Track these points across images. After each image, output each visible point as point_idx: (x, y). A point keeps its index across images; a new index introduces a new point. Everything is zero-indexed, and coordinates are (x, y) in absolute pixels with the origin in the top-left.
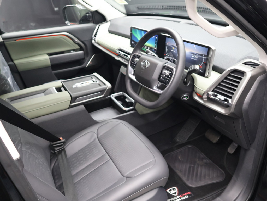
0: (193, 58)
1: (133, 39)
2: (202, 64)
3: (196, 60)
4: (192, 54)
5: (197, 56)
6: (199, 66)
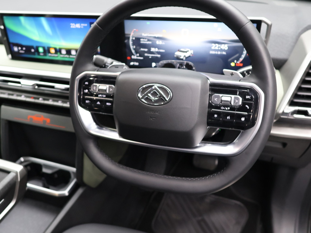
0: (215, 50)
1: (12, 40)
2: (241, 59)
3: (224, 53)
4: (209, 45)
5: (226, 45)
6: (235, 64)
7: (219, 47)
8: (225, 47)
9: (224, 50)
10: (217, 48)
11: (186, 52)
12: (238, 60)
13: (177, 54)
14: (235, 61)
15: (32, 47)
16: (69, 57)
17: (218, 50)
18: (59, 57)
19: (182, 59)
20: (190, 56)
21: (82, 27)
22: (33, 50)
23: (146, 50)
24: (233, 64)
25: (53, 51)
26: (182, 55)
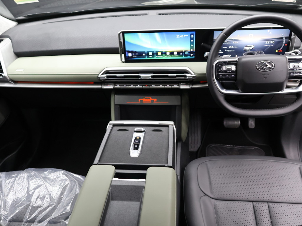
0: (267, 44)
1: (128, 49)
2: (281, 48)
3: (272, 45)
4: (265, 42)
5: (274, 41)
6: (278, 51)
7: (269, 43)
8: (273, 42)
9: (272, 44)
10: (268, 43)
11: (251, 47)
12: (279, 48)
13: (246, 48)
14: (278, 50)
15: (144, 53)
16: (172, 57)
17: (268, 44)
18: (164, 57)
19: (248, 51)
20: (253, 49)
21: (185, 37)
22: (144, 55)
23: (226, 47)
24: (277, 51)
25: (159, 53)
26: (248, 48)
